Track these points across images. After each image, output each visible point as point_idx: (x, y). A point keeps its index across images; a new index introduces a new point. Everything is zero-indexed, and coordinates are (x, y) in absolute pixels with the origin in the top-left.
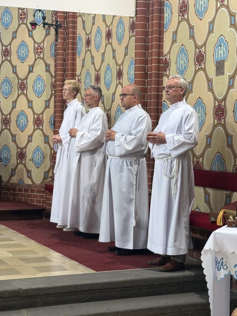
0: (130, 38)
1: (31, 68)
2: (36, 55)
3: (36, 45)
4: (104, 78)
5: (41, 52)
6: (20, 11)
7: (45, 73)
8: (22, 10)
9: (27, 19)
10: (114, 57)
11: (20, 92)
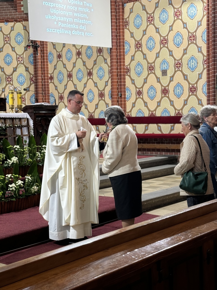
0: (98, 56)
1: (15, 69)
2: (18, 62)
3: (18, 56)
4: (76, 76)
5: (21, 60)
6: (5, 36)
7: (25, 72)
8: (6, 35)
9: (10, 41)
10: (84, 65)
11: (7, 83)
